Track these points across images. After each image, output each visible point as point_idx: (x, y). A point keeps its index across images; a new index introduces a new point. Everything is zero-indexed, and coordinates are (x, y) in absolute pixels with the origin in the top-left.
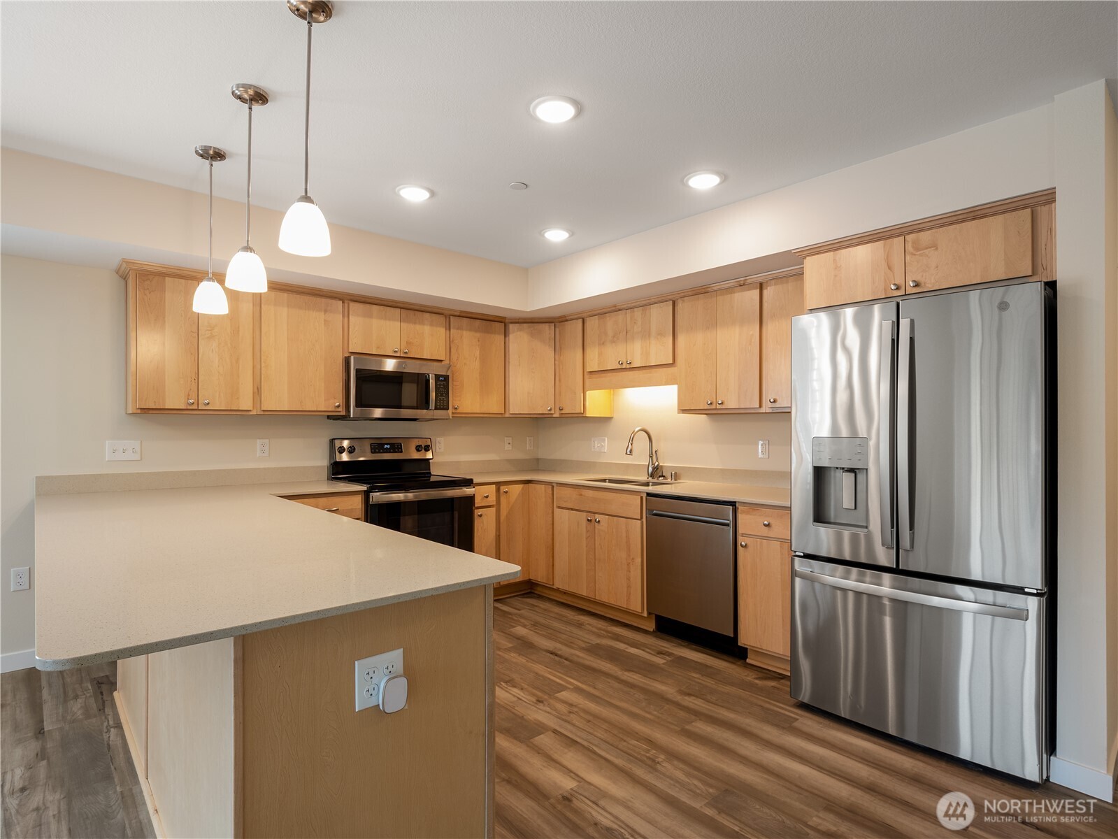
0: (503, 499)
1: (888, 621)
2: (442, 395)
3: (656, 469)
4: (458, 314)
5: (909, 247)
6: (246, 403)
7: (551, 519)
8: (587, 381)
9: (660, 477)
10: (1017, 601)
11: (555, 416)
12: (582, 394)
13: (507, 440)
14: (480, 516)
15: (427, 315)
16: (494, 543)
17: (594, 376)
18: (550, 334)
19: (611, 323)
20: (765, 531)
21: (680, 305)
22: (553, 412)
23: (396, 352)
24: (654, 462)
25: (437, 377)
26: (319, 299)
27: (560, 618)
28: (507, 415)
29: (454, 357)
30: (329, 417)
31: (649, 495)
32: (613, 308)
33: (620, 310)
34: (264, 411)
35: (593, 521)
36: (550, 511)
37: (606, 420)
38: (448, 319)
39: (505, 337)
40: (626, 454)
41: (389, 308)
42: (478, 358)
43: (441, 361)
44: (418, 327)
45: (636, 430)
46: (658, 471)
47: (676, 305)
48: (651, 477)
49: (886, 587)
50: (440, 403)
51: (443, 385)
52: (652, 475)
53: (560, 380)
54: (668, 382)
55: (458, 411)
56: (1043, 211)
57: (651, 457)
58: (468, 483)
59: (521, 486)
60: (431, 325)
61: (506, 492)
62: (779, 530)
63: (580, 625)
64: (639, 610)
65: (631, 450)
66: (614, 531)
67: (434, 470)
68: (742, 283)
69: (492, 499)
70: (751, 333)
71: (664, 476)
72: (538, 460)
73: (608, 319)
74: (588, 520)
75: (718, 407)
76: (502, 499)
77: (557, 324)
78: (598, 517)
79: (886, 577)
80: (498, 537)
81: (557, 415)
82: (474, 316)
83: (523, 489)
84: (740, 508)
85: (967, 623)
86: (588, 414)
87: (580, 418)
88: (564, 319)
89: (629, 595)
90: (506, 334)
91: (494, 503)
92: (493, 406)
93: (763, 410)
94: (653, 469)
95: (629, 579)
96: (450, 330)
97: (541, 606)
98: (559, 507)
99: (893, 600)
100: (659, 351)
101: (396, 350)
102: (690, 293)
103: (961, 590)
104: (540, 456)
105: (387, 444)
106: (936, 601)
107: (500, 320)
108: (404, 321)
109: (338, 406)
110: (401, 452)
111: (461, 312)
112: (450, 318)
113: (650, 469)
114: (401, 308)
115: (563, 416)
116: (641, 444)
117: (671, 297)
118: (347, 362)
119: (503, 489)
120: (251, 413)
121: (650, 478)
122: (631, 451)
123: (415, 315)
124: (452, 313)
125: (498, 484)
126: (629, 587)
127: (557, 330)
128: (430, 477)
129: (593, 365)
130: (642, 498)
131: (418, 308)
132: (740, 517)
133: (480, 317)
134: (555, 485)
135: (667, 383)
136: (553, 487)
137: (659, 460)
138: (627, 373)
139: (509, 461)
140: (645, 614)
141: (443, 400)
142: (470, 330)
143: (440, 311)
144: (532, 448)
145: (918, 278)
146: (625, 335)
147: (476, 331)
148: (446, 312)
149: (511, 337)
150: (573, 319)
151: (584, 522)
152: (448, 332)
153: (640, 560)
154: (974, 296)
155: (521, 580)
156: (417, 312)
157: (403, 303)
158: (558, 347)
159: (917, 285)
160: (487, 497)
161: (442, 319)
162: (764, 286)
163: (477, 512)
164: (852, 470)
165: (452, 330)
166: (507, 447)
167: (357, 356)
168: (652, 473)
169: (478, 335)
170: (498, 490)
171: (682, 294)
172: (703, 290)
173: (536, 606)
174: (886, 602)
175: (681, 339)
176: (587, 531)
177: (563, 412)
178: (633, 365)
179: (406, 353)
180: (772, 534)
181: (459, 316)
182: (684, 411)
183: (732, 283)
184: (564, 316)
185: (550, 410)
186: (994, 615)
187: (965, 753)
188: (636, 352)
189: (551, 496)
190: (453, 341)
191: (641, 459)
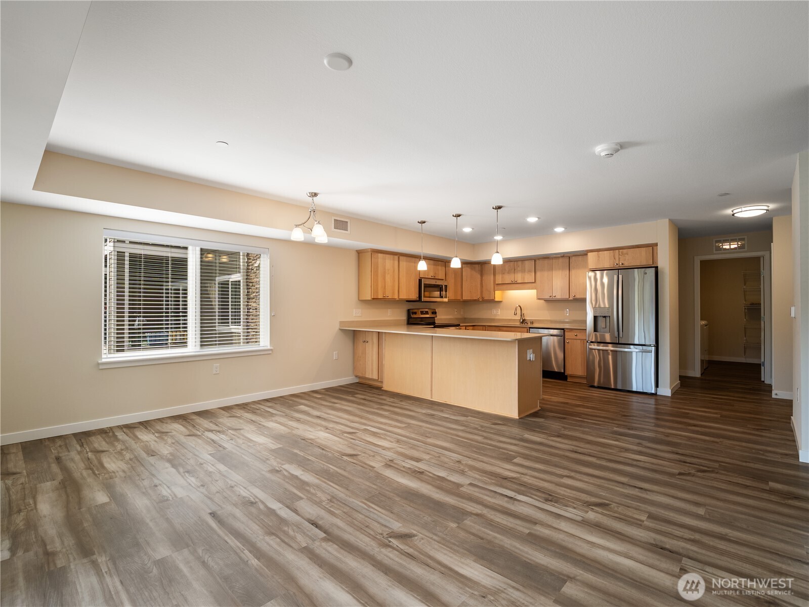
1: (610, 357)
3: (524, 320)
5: (620, 253)
8: (496, 288)
9: (525, 323)
10: (649, 348)
12: (494, 292)
13: (456, 310)
17: (499, 285)
18: (478, 268)
19: (507, 266)
20: (575, 337)
21: (537, 262)
23: (432, 277)
24: (523, 318)
25: (445, 286)
28: (461, 300)
29: (447, 278)
30: (407, 301)
32: (509, 261)
37: (499, 302)
39: (461, 269)
43: (444, 279)
44: (438, 267)
45: (515, 305)
49: (610, 347)
51: (446, 289)
52: (522, 323)
53: (483, 287)
54: (532, 289)
56: (655, 248)
57: (522, 316)
62: (580, 336)
65: (515, 314)
68: (562, 256)
70: (565, 274)
72: (465, 318)
75: (553, 297)
77: (482, 265)
79: (610, 345)
81: (480, 300)
84: (566, 330)
85: (634, 355)
86: (495, 300)
87: (491, 301)
88: (485, 263)
92: (458, 297)
93: (570, 299)
99: (612, 351)
100: (529, 277)
102: (542, 258)
103: (632, 347)
105: (425, 311)
106: (626, 350)
109: (418, 297)
110: (428, 314)
113: (521, 321)
115: (484, 301)
117: (534, 260)
118: (420, 281)
123: (437, 263)
127: (481, 267)
129: (499, 281)
132: (566, 333)
137: (525, 318)
138: (514, 285)
141: (446, 294)
145: (623, 262)
146: (514, 271)
154: (636, 270)
158: (482, 274)
159: (623, 264)
162: (571, 257)
164: (605, 317)
166: (456, 313)
167: (425, 279)
171: (539, 259)
172: (547, 257)
174: (609, 351)
175: (538, 274)
177: (483, 299)
178: (518, 282)
179: (434, 277)
180: (578, 338)
182: (539, 299)
183: (559, 256)
185: (478, 298)
186: (642, 352)
187: (634, 389)
188: (519, 277)
191: (518, 317)
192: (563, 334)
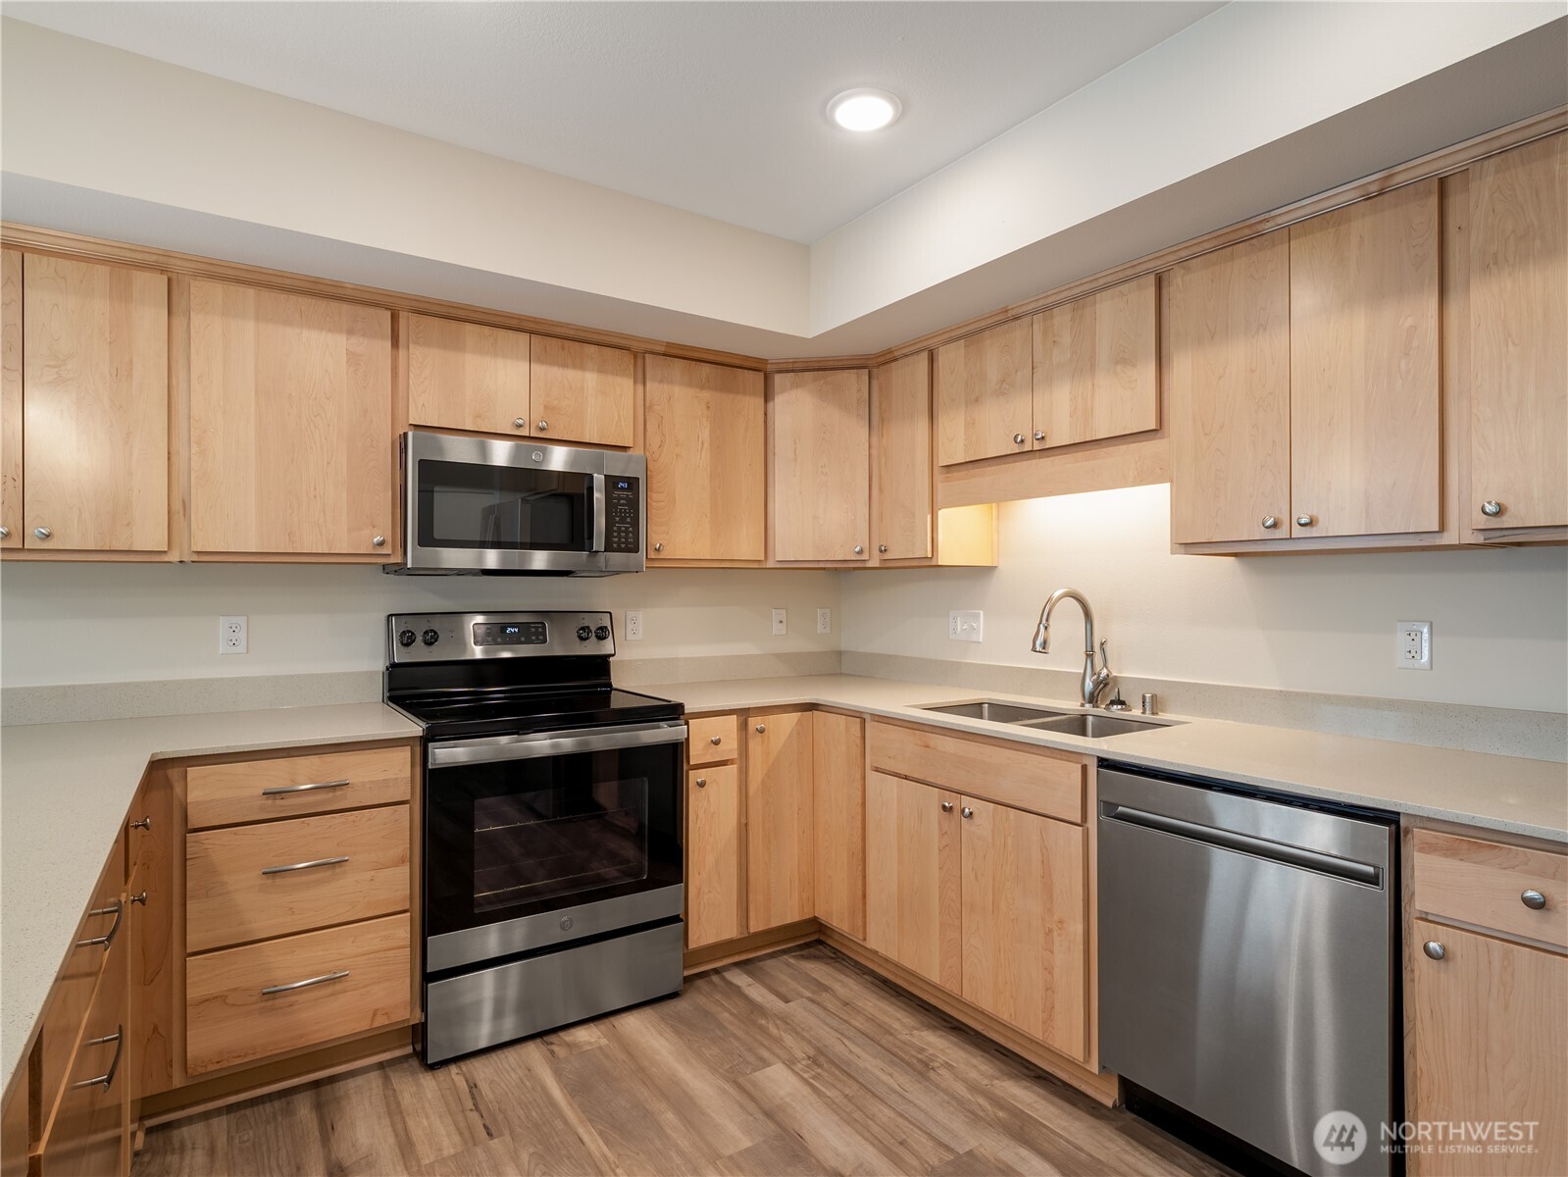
0: (755, 746)
2: (623, 520)
3: (1103, 684)
4: (661, 349)
6: (149, 535)
7: (859, 793)
8: (940, 487)
9: (1113, 703)
11: (870, 564)
12: (929, 517)
13: (776, 615)
14: (702, 785)
15: (593, 349)
16: (735, 842)
17: (956, 474)
18: (859, 390)
19: (993, 358)
22: (865, 556)
23: (520, 426)
24: (1097, 670)
25: (612, 482)
26: (334, 305)
27: (877, 1038)
28: (770, 564)
29: (654, 441)
30: (363, 567)
31: (1104, 763)
32: (1001, 317)
33: (1016, 318)
34: (198, 553)
35: (957, 811)
36: (858, 776)
37: (980, 573)
38: (640, 361)
39: (766, 401)
40: (1034, 650)
41: (502, 332)
42: (706, 445)
43: (624, 448)
44: (571, 375)
45: (1057, 594)
46: (1107, 689)
47: (1164, 284)
48: (1090, 702)
50: (619, 537)
51: (627, 498)
52: (1093, 699)
53: (881, 490)
54: (1143, 479)
55: (662, 556)
57: (1090, 655)
58: (673, 712)
59: (795, 716)
60: (601, 371)
61: (762, 731)
63: (922, 1069)
64: (1077, 1052)
65: (1045, 642)
66: (1010, 841)
67: (619, 679)
68: (1374, 188)
69: (730, 747)
70: (1409, 322)
71: (1122, 703)
72: (839, 654)
73: (988, 342)
74: (944, 807)
75: (1298, 531)
76: (752, 744)
77: (875, 371)
78: (969, 804)
80: (744, 829)
81: (874, 563)
82: (697, 355)
83: (799, 722)
84: (1419, 835)
86: (944, 559)
87: (927, 568)
88: (888, 357)
89: (1049, 1010)
90: (768, 396)
91: (735, 755)
92: (745, 547)
93: (1450, 538)
94: (1097, 684)
95: (1049, 970)
96: (644, 384)
97: (837, 986)
98: (877, 770)
100: (1122, 401)
101: (520, 422)
102: (1207, 245)
104: (843, 648)
105: (513, 625)
107: (754, 365)
108: (540, 361)
109: (381, 544)
110: (545, 641)
111: (669, 345)
112: (644, 358)
113: (1089, 685)
114: (531, 333)
115: (888, 565)
116: (1067, 627)
117: (1150, 265)
118: (399, 445)
119: (755, 723)
120: (166, 558)
121: (1087, 705)
122: (1045, 644)
123: (563, 348)
124: (650, 347)
125: (744, 714)
126: (1049, 989)
127: (875, 383)
128: (610, 692)
129: (953, 450)
130: (1084, 768)
131: (572, 333)
132: (1418, 860)
133: (711, 357)
134: (868, 718)
135: (1140, 480)
136: (863, 721)
137: (1109, 665)
138: (1035, 461)
139: (779, 656)
140: (1094, 1067)
141: (626, 531)
142: (690, 385)
143: (623, 342)
144: (828, 630)
146: (1034, 376)
147: (702, 388)
148: (634, 345)
149: (780, 401)
150: (906, 356)
151: (935, 812)
152: (640, 387)
153: (1079, 928)
155: (797, 918)
156: (567, 343)
157: (535, 321)
158: (876, 415)
160: (717, 743)
161: (628, 358)
162: (1453, 185)
163: (695, 776)
165: (648, 384)
166: (777, 629)
167: (423, 433)
168: (1092, 694)
169: (706, 395)
170: (744, 726)
171: (1183, 254)
172: (1247, 231)
173: (826, 989)
175: (1180, 367)
176: (943, 834)
177: (888, 556)
178: (1052, 443)
179: (542, 429)
180: (1555, 935)
181: (664, 355)
182: (1189, 547)
183: (1346, 194)
184: (890, 351)
185: (860, 552)
188: (1058, 413)
189: (859, 741)
190: (651, 407)
191: (1067, 659)
192: (1385, 864)
